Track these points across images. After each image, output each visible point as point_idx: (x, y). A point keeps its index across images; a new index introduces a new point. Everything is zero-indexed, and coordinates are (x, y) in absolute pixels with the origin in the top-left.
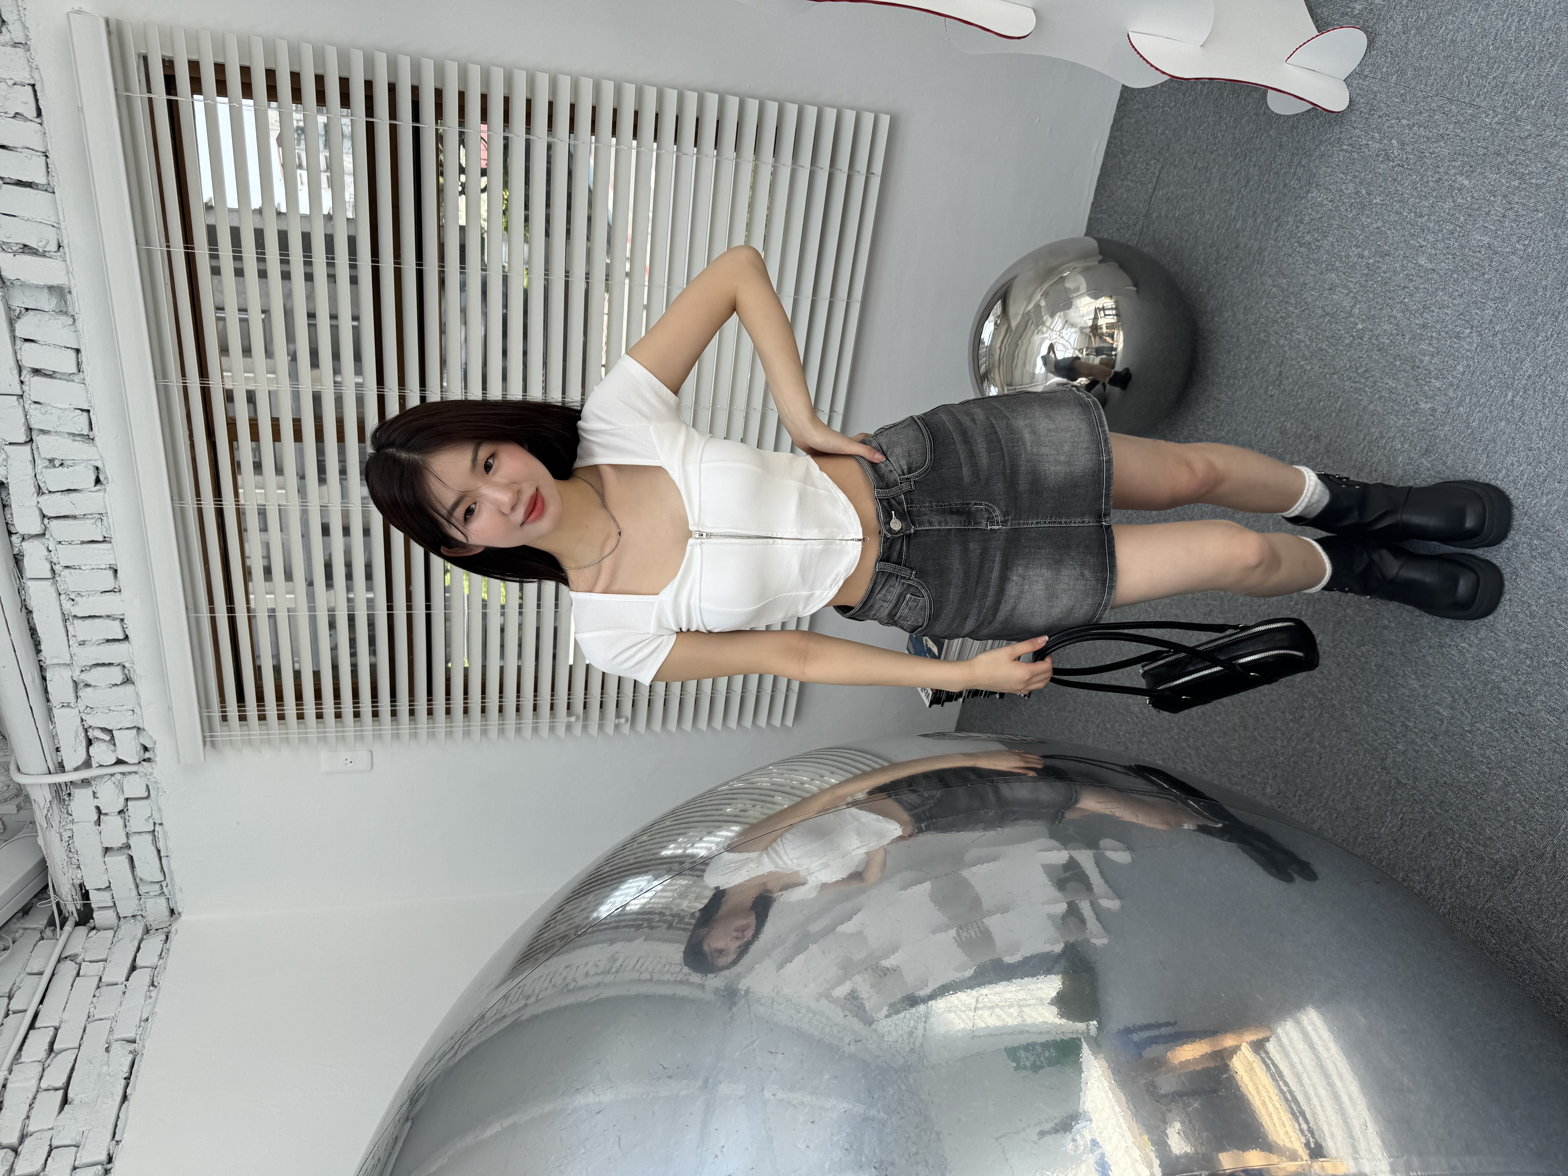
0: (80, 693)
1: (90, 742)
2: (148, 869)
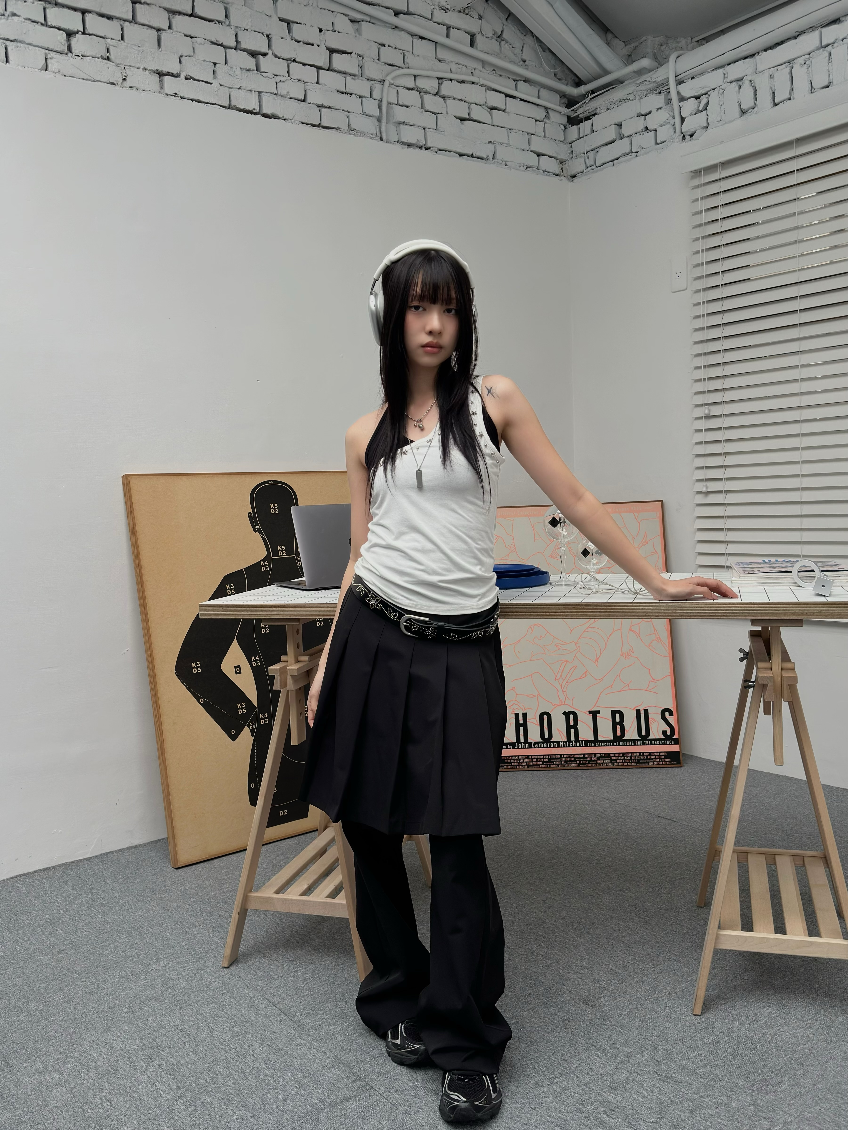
0: (734, 83)
1: (697, 98)
2: (605, 154)
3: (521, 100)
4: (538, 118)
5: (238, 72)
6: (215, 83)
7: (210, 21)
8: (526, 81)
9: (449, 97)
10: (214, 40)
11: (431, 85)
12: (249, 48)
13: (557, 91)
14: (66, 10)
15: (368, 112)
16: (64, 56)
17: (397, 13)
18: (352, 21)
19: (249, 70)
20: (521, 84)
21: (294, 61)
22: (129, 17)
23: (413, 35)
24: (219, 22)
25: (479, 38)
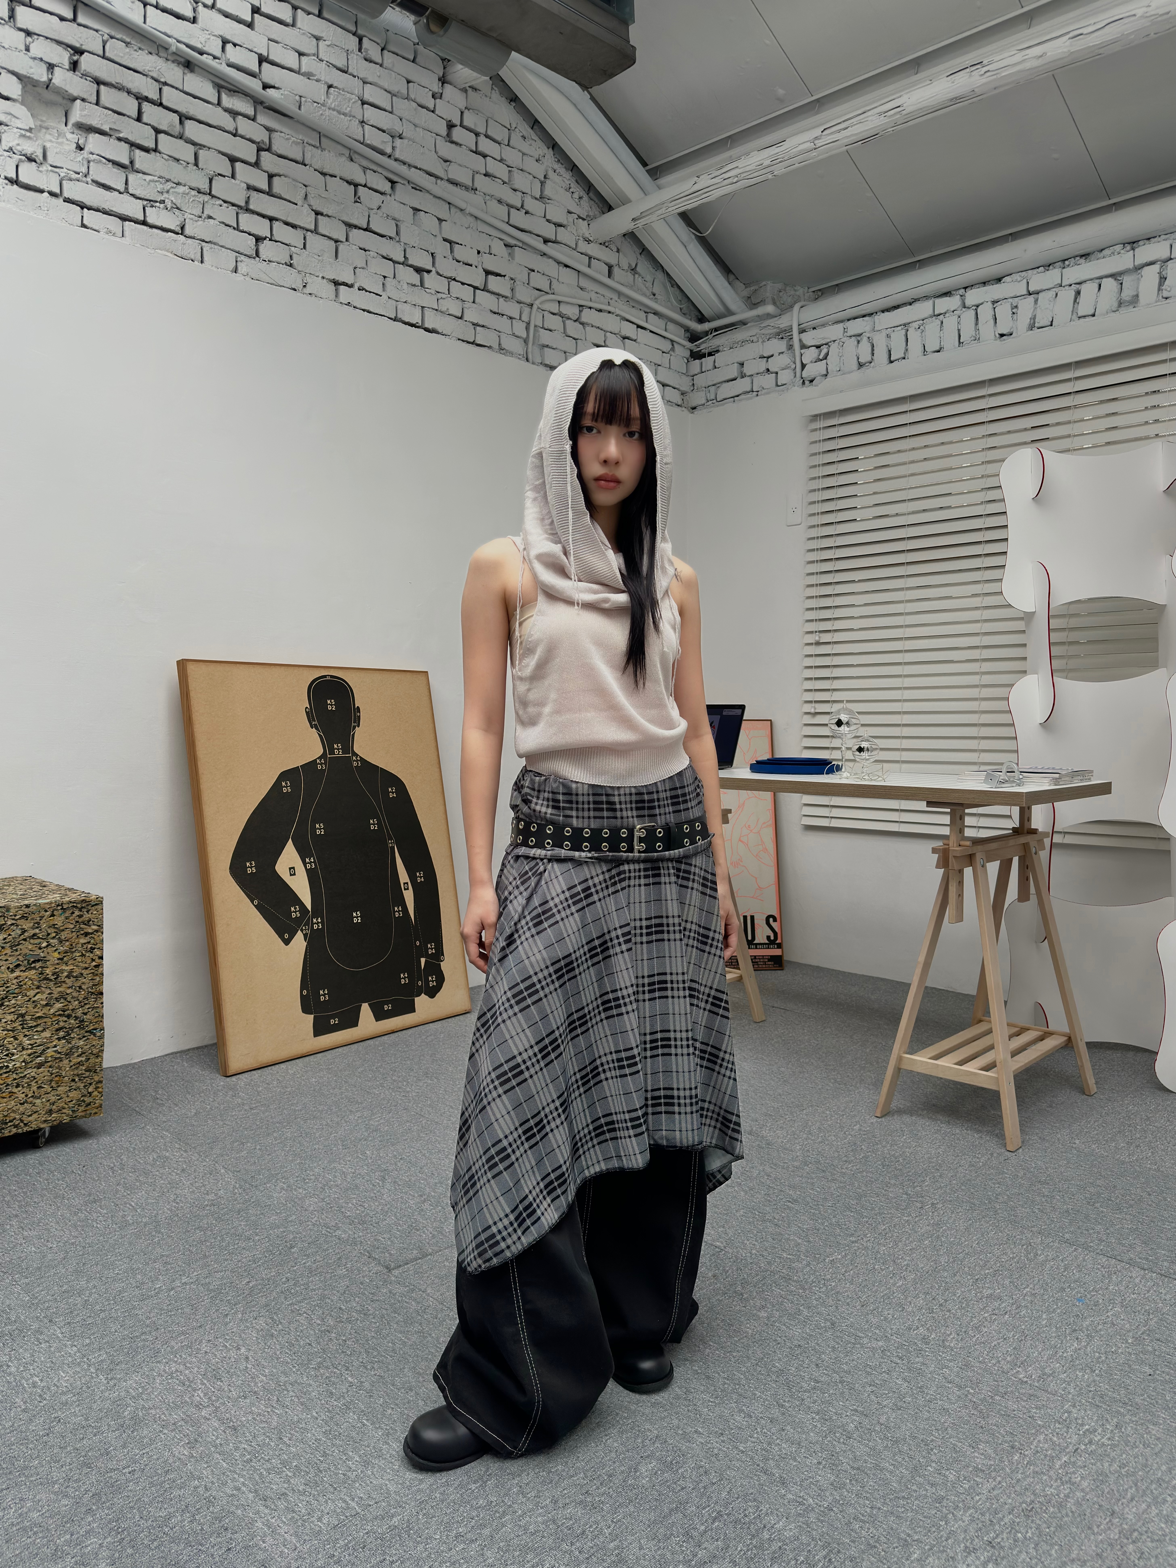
0: (853, 338)
1: (818, 347)
2: (727, 390)
3: (651, 331)
4: (665, 350)
5: (405, 286)
6: (385, 296)
7: (382, 236)
8: (656, 313)
9: (588, 324)
10: (385, 255)
11: (572, 311)
12: (415, 264)
13: (681, 325)
14: (256, 216)
15: (517, 334)
16: (252, 261)
17: (546, 241)
18: (505, 245)
19: (414, 285)
20: (651, 316)
21: (454, 279)
22: (313, 228)
23: (559, 263)
24: (391, 238)
25: (616, 270)
